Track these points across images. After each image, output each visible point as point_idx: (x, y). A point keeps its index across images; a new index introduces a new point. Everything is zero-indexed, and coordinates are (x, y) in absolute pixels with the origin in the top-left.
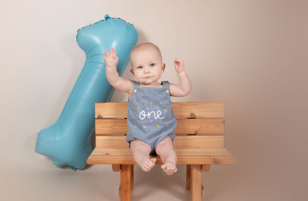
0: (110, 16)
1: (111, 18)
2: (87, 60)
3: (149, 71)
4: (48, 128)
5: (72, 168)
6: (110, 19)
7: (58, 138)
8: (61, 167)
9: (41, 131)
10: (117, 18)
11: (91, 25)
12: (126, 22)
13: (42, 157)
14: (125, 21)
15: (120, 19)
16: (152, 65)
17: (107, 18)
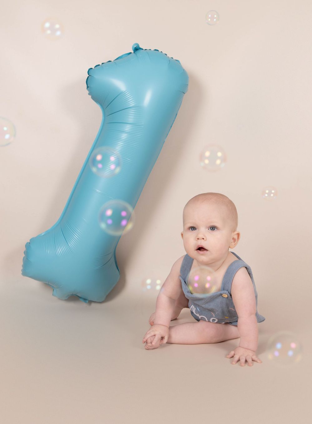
0: (141, 47)
1: (142, 49)
2: (104, 120)
3: (205, 236)
4: (43, 234)
5: (85, 300)
6: (141, 51)
7: (60, 250)
8: (66, 300)
9: (31, 240)
10: (153, 49)
11: (110, 61)
12: (168, 55)
13: (35, 284)
14: (166, 54)
15: (158, 50)
16: (213, 228)
17: (137, 49)
